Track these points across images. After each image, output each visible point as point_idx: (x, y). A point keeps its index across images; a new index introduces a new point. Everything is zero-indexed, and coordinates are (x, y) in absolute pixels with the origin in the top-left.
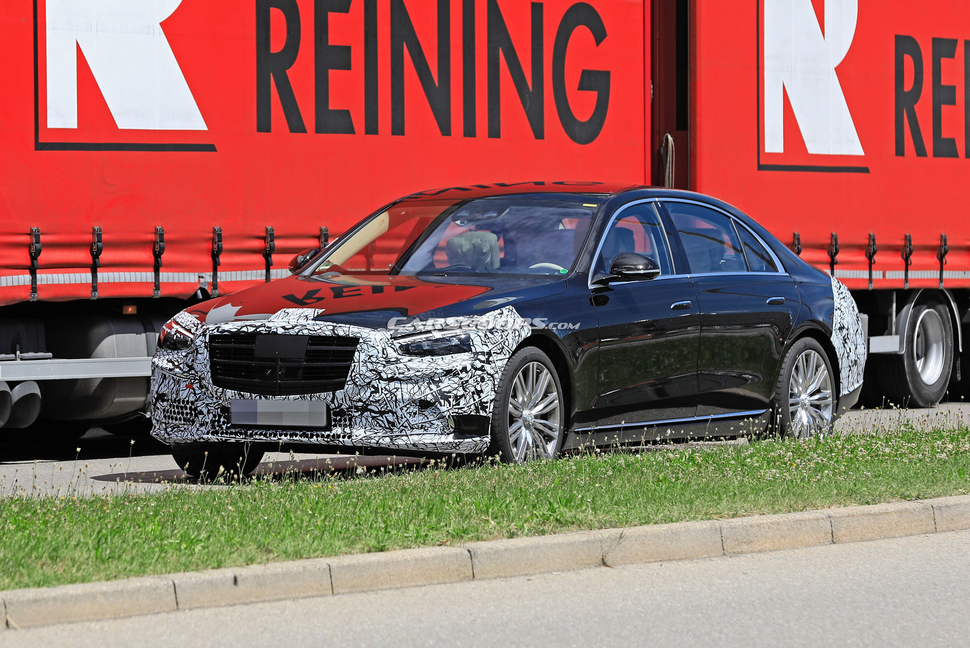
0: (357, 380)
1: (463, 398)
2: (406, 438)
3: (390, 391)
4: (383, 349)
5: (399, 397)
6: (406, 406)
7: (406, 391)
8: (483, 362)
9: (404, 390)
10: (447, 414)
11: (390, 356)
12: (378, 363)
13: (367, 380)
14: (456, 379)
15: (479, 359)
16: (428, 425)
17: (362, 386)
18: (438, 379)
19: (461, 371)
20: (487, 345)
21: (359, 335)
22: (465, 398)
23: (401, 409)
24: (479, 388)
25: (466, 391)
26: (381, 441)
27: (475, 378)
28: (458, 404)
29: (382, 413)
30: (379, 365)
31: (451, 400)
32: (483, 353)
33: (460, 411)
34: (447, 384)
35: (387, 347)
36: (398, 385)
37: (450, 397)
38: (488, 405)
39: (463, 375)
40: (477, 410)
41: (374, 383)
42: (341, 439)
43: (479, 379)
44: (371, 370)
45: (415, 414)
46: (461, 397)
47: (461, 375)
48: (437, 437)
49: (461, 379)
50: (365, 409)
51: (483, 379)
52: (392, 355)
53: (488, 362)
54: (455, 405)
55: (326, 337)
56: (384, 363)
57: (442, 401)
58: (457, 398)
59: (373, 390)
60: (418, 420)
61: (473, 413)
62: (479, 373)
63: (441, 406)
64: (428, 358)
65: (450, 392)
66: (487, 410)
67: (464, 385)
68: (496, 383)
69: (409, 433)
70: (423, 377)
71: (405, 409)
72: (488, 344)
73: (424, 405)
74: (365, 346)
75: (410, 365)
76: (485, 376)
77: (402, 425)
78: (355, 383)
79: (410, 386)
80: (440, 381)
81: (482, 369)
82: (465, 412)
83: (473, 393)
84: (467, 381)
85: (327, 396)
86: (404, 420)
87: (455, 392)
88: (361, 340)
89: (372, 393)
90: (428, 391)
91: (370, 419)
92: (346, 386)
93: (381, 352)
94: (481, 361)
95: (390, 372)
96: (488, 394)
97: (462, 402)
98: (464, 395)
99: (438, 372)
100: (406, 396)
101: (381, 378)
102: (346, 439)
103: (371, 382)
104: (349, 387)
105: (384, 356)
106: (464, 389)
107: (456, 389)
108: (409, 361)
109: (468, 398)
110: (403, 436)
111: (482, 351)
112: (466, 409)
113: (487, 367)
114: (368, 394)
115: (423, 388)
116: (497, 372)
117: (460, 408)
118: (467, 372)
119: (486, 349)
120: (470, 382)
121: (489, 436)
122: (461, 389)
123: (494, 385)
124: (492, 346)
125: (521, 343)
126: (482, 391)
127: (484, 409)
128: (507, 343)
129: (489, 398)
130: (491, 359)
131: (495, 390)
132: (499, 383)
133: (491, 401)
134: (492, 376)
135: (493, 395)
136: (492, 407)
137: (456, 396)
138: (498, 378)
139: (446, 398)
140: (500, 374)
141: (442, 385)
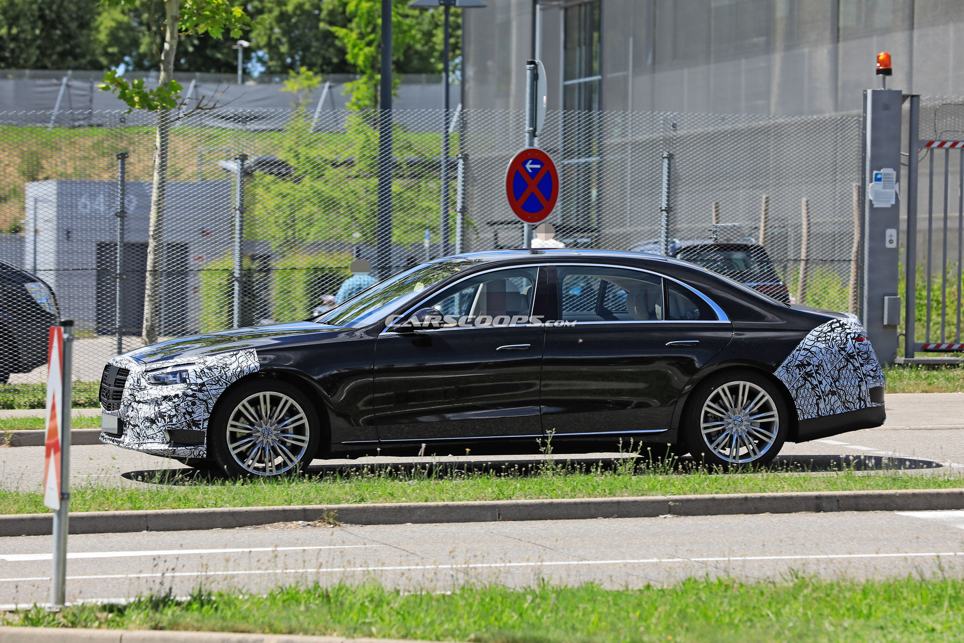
1: (176, 417)
2: (145, 445)
4: (138, 379)
6: (143, 422)
8: (195, 391)
9: (143, 410)
10: (163, 428)
11: (142, 384)
12: (135, 389)
14: (171, 403)
18: (159, 403)
19: (175, 397)
20: (202, 378)
21: (130, 368)
23: (141, 424)
24: (190, 410)
25: (178, 412)
27: (186, 402)
28: (172, 421)
29: (135, 426)
31: (166, 418)
32: (196, 384)
33: (174, 427)
34: (165, 407)
35: (142, 378)
36: (141, 406)
37: (166, 416)
38: (201, 422)
39: (176, 400)
40: (189, 426)
41: (133, 404)
43: (190, 403)
44: (131, 395)
45: (148, 428)
46: (174, 416)
47: (174, 400)
48: (160, 445)
49: (174, 403)
50: (129, 423)
51: (194, 404)
53: (200, 391)
54: (169, 422)
56: (138, 389)
57: (160, 419)
58: (170, 417)
59: (132, 409)
60: (150, 432)
61: (185, 428)
62: (191, 398)
63: (159, 422)
64: (160, 387)
65: (166, 413)
66: (201, 426)
67: (176, 407)
68: (210, 406)
69: (146, 441)
70: (152, 400)
71: (143, 424)
72: (204, 377)
73: (152, 421)
74: (130, 377)
75: (150, 391)
76: (197, 401)
77: (143, 436)
78: (124, 404)
79: (146, 407)
80: (161, 404)
81: (193, 396)
82: (177, 427)
83: (184, 414)
84: (179, 405)
86: (143, 432)
87: (169, 412)
88: (130, 372)
89: (132, 411)
90: (153, 411)
91: (131, 430)
93: (136, 381)
94: (192, 390)
95: (140, 396)
96: (201, 415)
97: (175, 420)
98: (176, 415)
99: (162, 397)
100: (142, 415)
101: (135, 401)
103: (131, 403)
104: (122, 406)
105: (139, 385)
106: (176, 411)
107: (170, 410)
108: (150, 388)
109: (179, 417)
110: (144, 443)
111: (195, 382)
112: (178, 425)
113: (200, 395)
115: (151, 409)
116: (211, 398)
117: (174, 425)
118: (179, 398)
119: (199, 381)
120: (181, 405)
121: (205, 446)
122: (174, 410)
123: (207, 408)
124: (207, 379)
125: (245, 377)
126: (193, 412)
127: (197, 425)
128: (224, 377)
129: (202, 418)
130: (204, 388)
131: (208, 412)
132: (214, 407)
133: (204, 420)
134: (205, 401)
135: (207, 416)
136: (206, 424)
137: (170, 415)
138: (212, 403)
139: (163, 417)
140: (215, 400)
141: (161, 407)
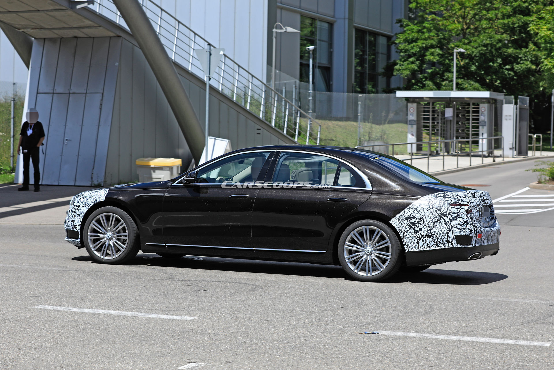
15: (74, 207)
24: (73, 219)
38: (77, 226)
40: (73, 228)
43: (73, 216)
51: (75, 216)
53: (78, 209)
61: (71, 229)
62: (74, 213)
66: (77, 228)
67: (69, 217)
68: (81, 218)
76: (76, 215)
81: (75, 212)
83: (71, 221)
94: (75, 209)
96: (78, 222)
97: (68, 224)
106: (69, 219)
109: (70, 223)
112: (69, 227)
113: (77, 211)
116: (81, 214)
118: (70, 212)
119: (78, 204)
121: (79, 239)
123: (80, 219)
124: (81, 203)
125: (97, 203)
126: (74, 221)
127: (76, 228)
128: (88, 203)
129: (77, 224)
130: (79, 208)
131: (80, 221)
132: (83, 218)
133: (79, 225)
134: (79, 215)
135: (80, 223)
136: (79, 227)
138: (82, 216)
140: (83, 215)
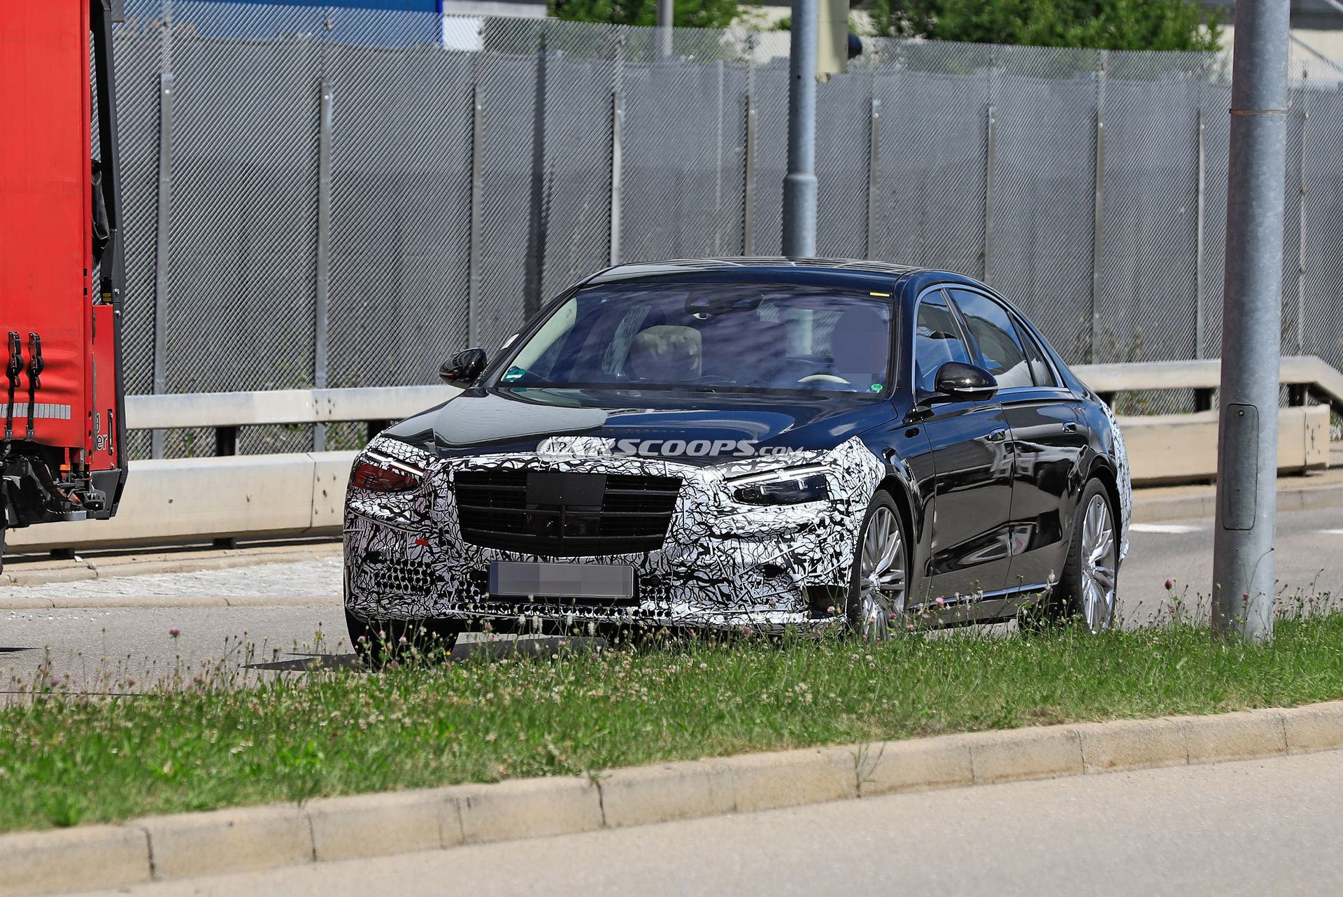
0: (680, 536)
1: (821, 563)
2: (745, 616)
3: (724, 552)
4: (715, 494)
5: (738, 560)
6: (747, 573)
7: (748, 553)
8: (843, 514)
9: (745, 551)
10: (801, 584)
11: (723, 504)
12: (709, 513)
13: (694, 537)
14: (812, 537)
15: (838, 510)
16: (775, 600)
17: (687, 545)
18: (789, 537)
19: (819, 526)
20: (845, 490)
21: (680, 475)
22: (823, 562)
23: (741, 577)
24: (837, 549)
25: (824, 553)
26: (712, 620)
27: (833, 535)
28: (815, 571)
29: (713, 582)
30: (709, 516)
31: (806, 565)
32: (842, 501)
33: (817, 581)
34: (801, 544)
35: (719, 492)
36: (735, 544)
37: (805, 561)
38: (846, 572)
39: (821, 531)
40: (835, 578)
41: (703, 541)
42: (656, 617)
43: (838, 537)
44: (699, 524)
45: (759, 583)
46: (818, 561)
47: (818, 532)
48: (787, 615)
49: (818, 536)
50: (689, 576)
51: (842, 537)
52: (727, 503)
53: (848, 514)
54: (811, 572)
55: (633, 477)
56: (716, 513)
57: (796, 566)
58: (813, 562)
59: (701, 550)
60: (763, 591)
61: (830, 583)
62: (838, 528)
63: (794, 573)
64: (774, 507)
65: (804, 554)
66: (845, 579)
67: (821, 544)
68: (854, 542)
69: (749, 609)
70: (771, 532)
71: (746, 577)
72: (847, 489)
73: (771, 571)
74: (690, 491)
75: (750, 516)
76: (844, 533)
77: (741, 599)
78: (677, 541)
79: (753, 545)
80: (792, 539)
81: (841, 523)
82: (822, 581)
83: (832, 556)
84: (825, 540)
85: (636, 557)
86: (744, 591)
87: (811, 554)
88: (684, 482)
89: (700, 554)
90: (777, 553)
91: (696, 590)
92: (665, 545)
93: (712, 498)
94: (841, 513)
95: (724, 526)
96: (847, 558)
97: (820, 568)
98: (821, 558)
99: (790, 526)
100: (748, 560)
101: (712, 535)
102: (663, 617)
103: (699, 539)
104: (669, 545)
105: (716, 504)
106: (821, 550)
107: (812, 550)
108: (750, 511)
109: (826, 563)
110: (741, 613)
111: (840, 498)
112: (823, 577)
113: (847, 521)
114: (694, 556)
115: (770, 549)
116: (855, 528)
117: (817, 577)
118: (825, 527)
119: (845, 497)
120: (828, 541)
122: (818, 550)
123: (852, 545)
126: (840, 554)
127: (842, 577)
129: (847, 564)
130: (849, 510)
131: (852, 553)
132: (857, 542)
133: (849, 568)
134: (852, 533)
135: (851, 560)
136: (850, 573)
137: (812, 559)
138: (856, 535)
139: (801, 563)
140: (858, 530)
141: (795, 545)
